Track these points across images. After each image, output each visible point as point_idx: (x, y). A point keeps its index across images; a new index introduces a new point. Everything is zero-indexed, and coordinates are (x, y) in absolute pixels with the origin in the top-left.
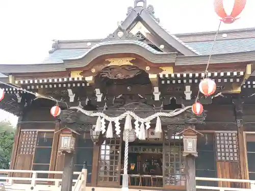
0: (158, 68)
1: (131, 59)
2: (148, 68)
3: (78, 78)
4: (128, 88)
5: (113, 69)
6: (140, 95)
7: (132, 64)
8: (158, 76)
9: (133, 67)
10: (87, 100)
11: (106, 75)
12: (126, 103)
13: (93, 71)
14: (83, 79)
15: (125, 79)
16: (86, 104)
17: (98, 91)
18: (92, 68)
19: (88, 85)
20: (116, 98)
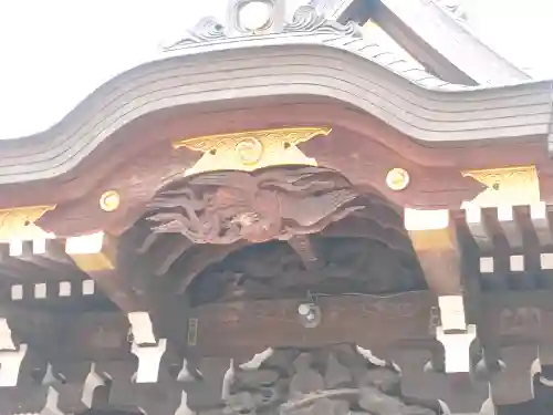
0: (453, 174)
1: (308, 134)
2: (397, 179)
3: (29, 245)
4: (303, 310)
5: (213, 188)
6: (367, 353)
7: (312, 162)
8: (458, 221)
9: (317, 176)
10: (93, 381)
11: (176, 224)
12: (294, 391)
13: (110, 202)
14: (57, 246)
15: (275, 242)
16: (87, 400)
17: (141, 325)
18: (102, 186)
19: (88, 288)
20: (237, 369)
